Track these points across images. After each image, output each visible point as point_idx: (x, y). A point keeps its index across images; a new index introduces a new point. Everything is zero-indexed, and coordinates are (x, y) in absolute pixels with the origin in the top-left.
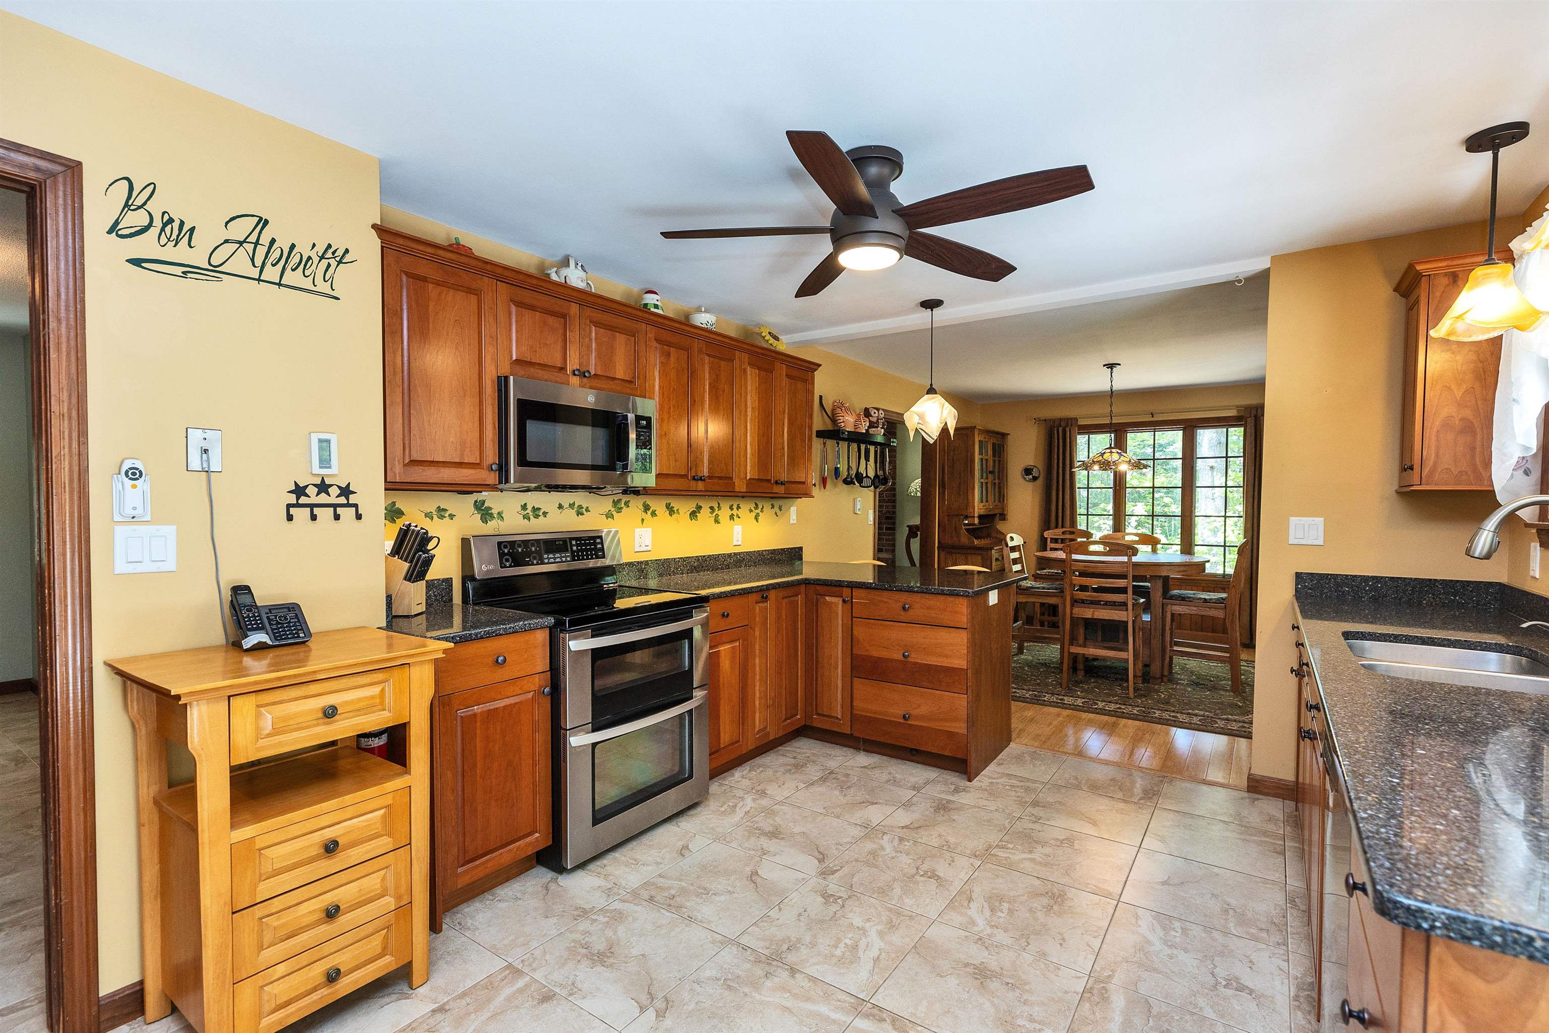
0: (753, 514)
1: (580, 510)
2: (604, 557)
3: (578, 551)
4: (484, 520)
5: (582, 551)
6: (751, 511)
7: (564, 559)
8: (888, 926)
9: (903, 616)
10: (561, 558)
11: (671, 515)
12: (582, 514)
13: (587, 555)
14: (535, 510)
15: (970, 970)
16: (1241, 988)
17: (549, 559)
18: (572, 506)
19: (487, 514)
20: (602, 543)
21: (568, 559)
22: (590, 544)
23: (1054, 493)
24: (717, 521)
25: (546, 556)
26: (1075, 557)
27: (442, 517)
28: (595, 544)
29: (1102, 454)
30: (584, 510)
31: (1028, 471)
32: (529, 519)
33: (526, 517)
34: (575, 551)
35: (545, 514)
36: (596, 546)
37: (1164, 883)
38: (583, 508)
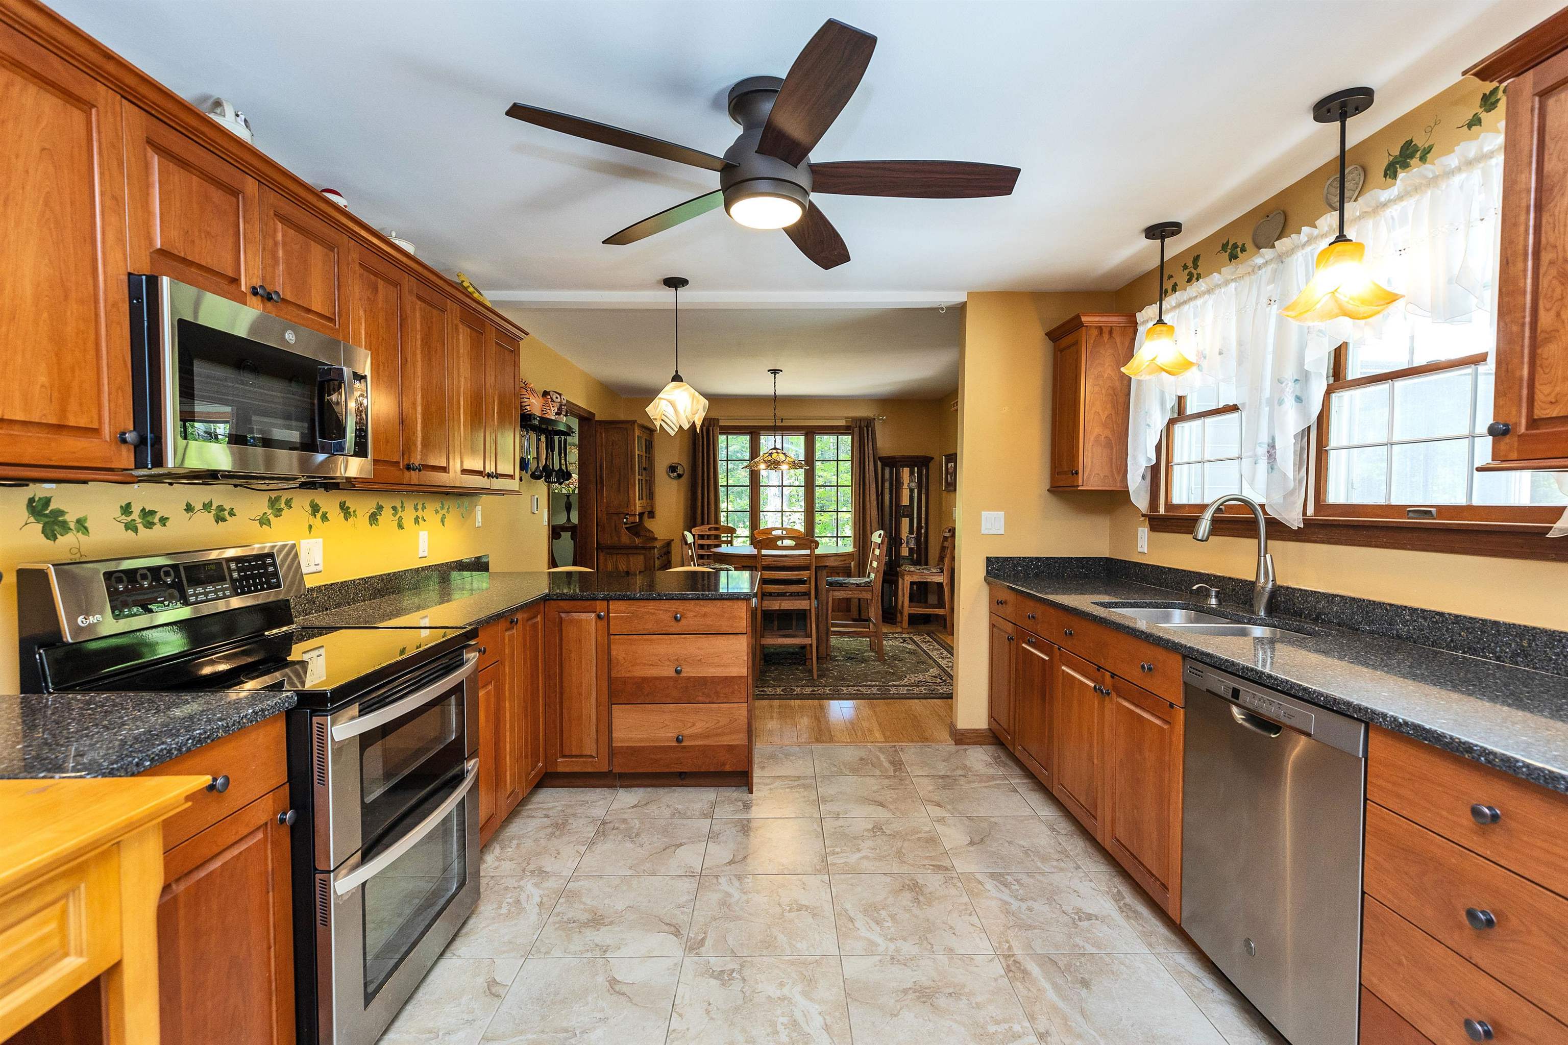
0: (440, 516)
1: (221, 514)
2: (278, 586)
3: (241, 579)
4: (52, 534)
5: (246, 578)
6: (437, 512)
7: (221, 594)
8: (806, 983)
9: (676, 627)
10: (216, 592)
11: (347, 520)
12: (224, 520)
13: (255, 585)
14: (147, 514)
15: (911, 996)
16: (1089, 917)
17: (196, 595)
18: (207, 506)
19: (56, 523)
20: (274, 564)
21: (228, 593)
22: (257, 567)
23: (700, 491)
24: (400, 526)
25: (191, 591)
26: (764, 552)
28: (265, 566)
29: (771, 454)
30: (226, 513)
31: (673, 469)
32: (136, 530)
33: (131, 527)
34: (236, 580)
35: (163, 521)
36: (266, 570)
37: (972, 843)
38: (224, 510)
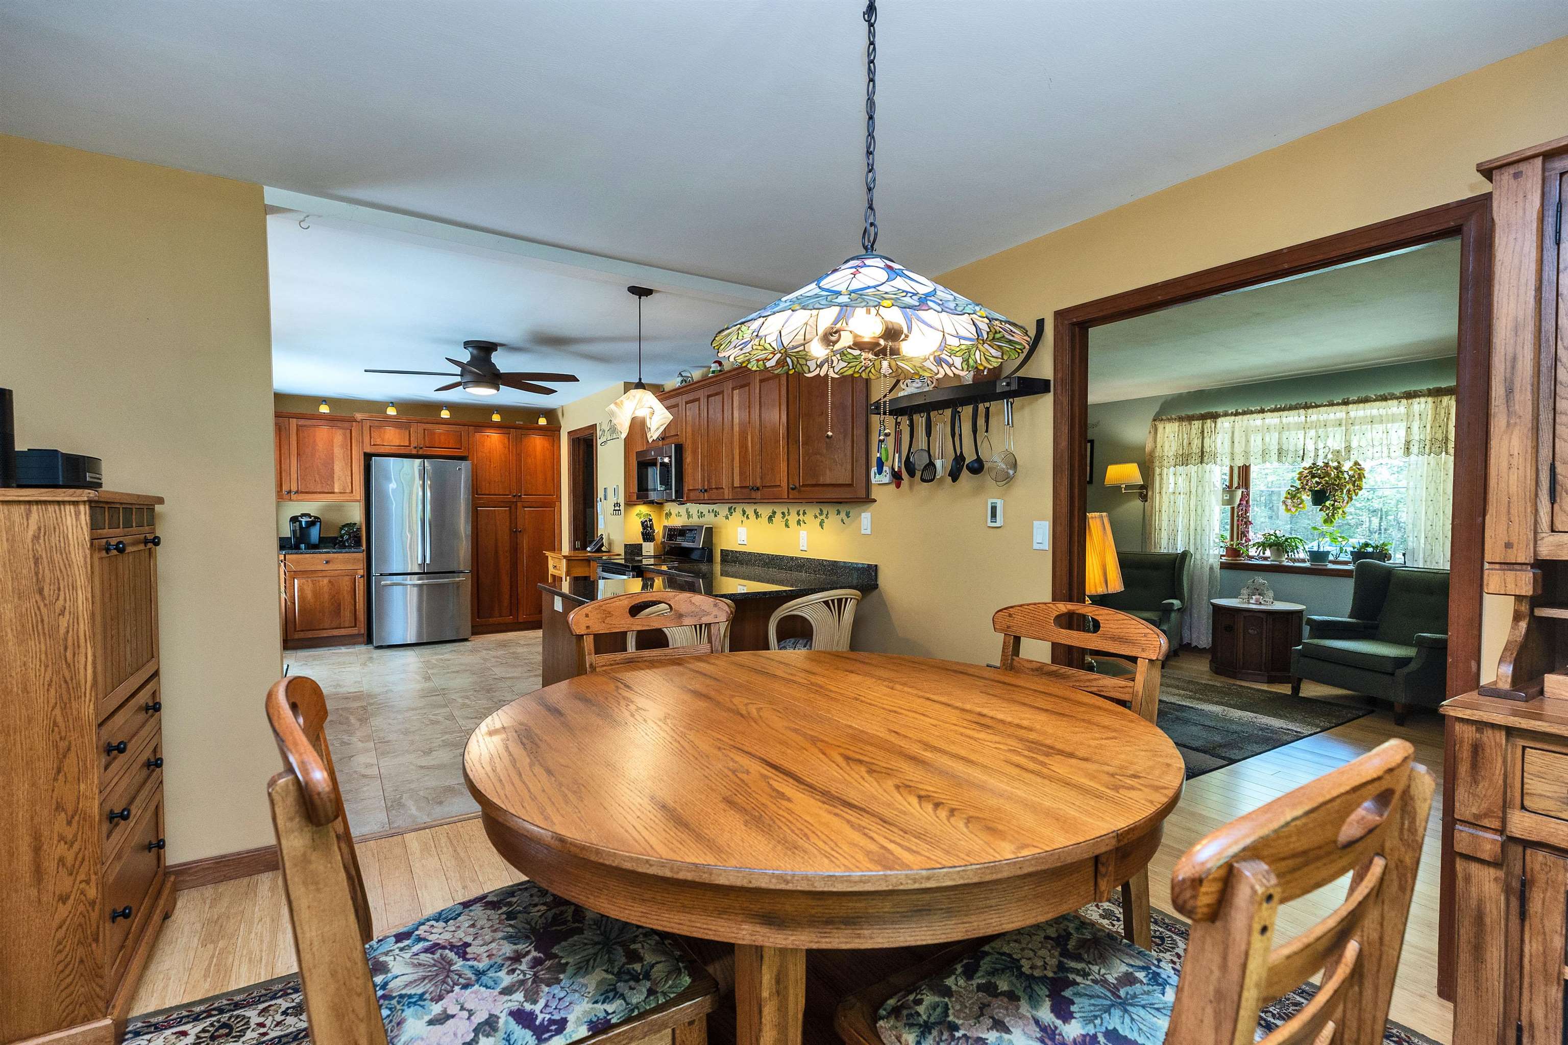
0: (818, 520)
4: (687, 518)
6: (816, 517)
24: (787, 526)
25: (678, 538)
27: (678, 515)
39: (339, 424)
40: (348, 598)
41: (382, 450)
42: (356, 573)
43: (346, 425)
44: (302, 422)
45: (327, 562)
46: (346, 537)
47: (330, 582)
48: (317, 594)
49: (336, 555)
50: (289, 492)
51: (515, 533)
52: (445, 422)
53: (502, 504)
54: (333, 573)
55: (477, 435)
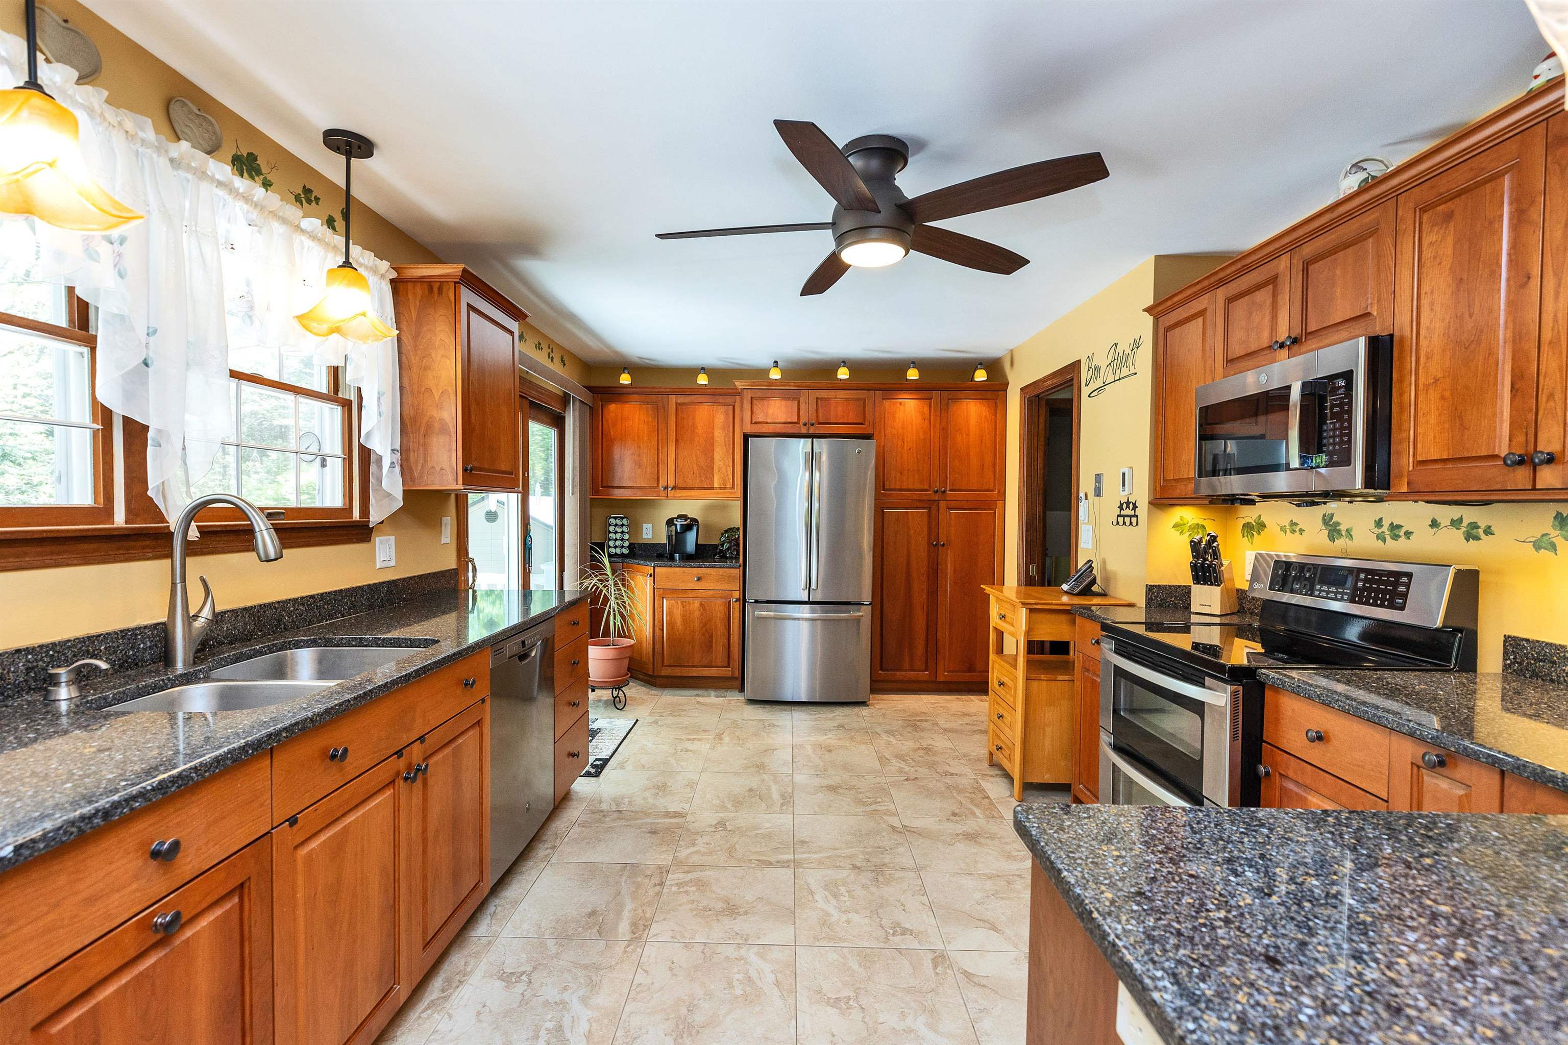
1: (1474, 532)
2: (1402, 608)
3: (1364, 589)
4: (1332, 539)
5: (1370, 590)
7: (1339, 596)
10: (1336, 593)
12: (1477, 538)
13: (1383, 600)
14: (1394, 527)
17: (1321, 591)
20: (1408, 586)
21: (1346, 597)
22: (1387, 583)
25: (1318, 587)
27: (1293, 532)
28: (1396, 584)
30: (1481, 531)
32: (1384, 541)
33: (1381, 537)
34: (1359, 589)
35: (1408, 534)
36: (1395, 588)
38: (1478, 527)
39: (721, 399)
40: (721, 628)
41: (764, 429)
42: (731, 596)
43: (729, 400)
44: (681, 399)
45: (699, 579)
46: (726, 546)
47: (701, 604)
48: (686, 619)
49: (709, 571)
50: (666, 488)
51: (935, 546)
52: (844, 386)
53: (918, 504)
54: (704, 594)
55: (887, 403)
